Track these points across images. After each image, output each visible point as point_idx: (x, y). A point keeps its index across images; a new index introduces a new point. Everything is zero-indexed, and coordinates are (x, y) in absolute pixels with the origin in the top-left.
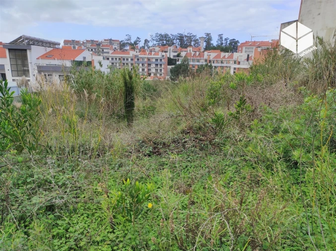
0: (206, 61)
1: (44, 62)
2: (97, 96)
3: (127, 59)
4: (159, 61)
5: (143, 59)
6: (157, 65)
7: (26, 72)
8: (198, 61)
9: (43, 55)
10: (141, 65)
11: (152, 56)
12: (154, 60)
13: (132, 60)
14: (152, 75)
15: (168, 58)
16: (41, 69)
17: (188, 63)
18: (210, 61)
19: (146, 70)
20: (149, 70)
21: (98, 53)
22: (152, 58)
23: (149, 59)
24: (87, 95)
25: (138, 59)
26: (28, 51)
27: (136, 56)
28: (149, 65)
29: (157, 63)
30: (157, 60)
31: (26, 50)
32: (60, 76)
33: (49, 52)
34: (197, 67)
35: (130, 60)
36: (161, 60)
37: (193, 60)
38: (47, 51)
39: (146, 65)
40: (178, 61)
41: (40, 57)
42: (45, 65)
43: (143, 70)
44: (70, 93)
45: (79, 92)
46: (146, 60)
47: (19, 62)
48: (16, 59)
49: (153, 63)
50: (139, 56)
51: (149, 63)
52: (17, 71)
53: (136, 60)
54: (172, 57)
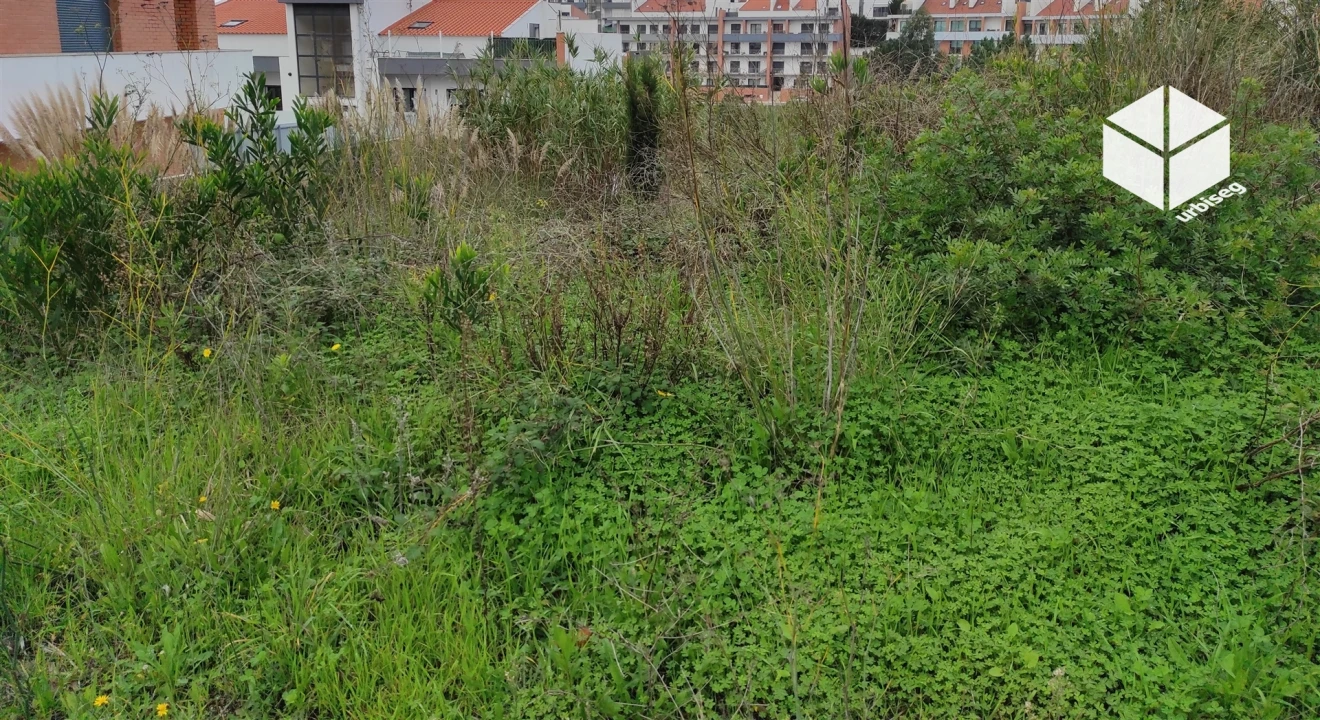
0: (1009, 23)
1: (403, 47)
2: (551, 152)
3: (695, 29)
4: (816, 30)
5: (755, 24)
6: (806, 47)
7: (343, 81)
8: (976, 26)
9: (400, 22)
10: (745, 48)
11: (790, 14)
12: (796, 29)
13: (713, 29)
14: (788, 84)
15: (854, 18)
16: (391, 69)
17: (930, 36)
18: (1027, 26)
19: (764, 66)
20: (778, 66)
21: (593, 9)
22: (790, 21)
23: (776, 26)
24: (517, 151)
25: (736, 28)
26: (353, 11)
27: (728, 15)
28: (778, 47)
29: (807, 39)
30: (807, 28)
31: (346, 7)
32: (449, 91)
33: (419, 11)
34: (966, 52)
35: (704, 30)
36: (824, 27)
37: (956, 25)
38: (414, 9)
39: (765, 48)
40: (893, 28)
41: (390, 28)
42: (404, 56)
43: (754, 66)
44: (463, 143)
45: (494, 140)
46: (765, 28)
47: (327, 48)
48: (315, 36)
49: (792, 38)
50: (742, 15)
51: (778, 38)
52: (317, 77)
53: (728, 30)
54: (869, 15)
